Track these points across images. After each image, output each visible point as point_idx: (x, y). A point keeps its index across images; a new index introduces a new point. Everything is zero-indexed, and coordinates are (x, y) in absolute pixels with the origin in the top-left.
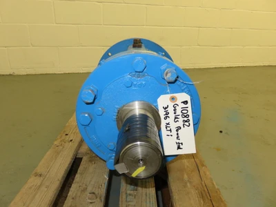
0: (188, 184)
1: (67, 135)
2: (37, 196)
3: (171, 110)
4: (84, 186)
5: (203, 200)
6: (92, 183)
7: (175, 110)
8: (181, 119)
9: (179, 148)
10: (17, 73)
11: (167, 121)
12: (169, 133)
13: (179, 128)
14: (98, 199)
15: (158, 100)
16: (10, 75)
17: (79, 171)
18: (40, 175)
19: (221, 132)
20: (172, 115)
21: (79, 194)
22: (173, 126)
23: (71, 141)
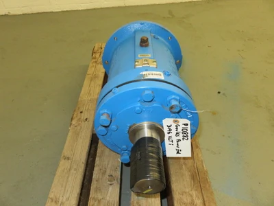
0: (184, 166)
1: (81, 112)
2: (70, 179)
3: (173, 128)
4: (104, 169)
5: (194, 181)
6: (110, 166)
7: (177, 128)
8: (181, 135)
9: (178, 153)
10: (12, 13)
11: (170, 135)
12: (171, 143)
13: (179, 141)
14: (116, 181)
15: (163, 121)
16: (6, 15)
17: (97, 154)
18: (68, 159)
19: (219, 93)
20: (174, 131)
21: (101, 177)
22: (175, 139)
23: (86, 119)
